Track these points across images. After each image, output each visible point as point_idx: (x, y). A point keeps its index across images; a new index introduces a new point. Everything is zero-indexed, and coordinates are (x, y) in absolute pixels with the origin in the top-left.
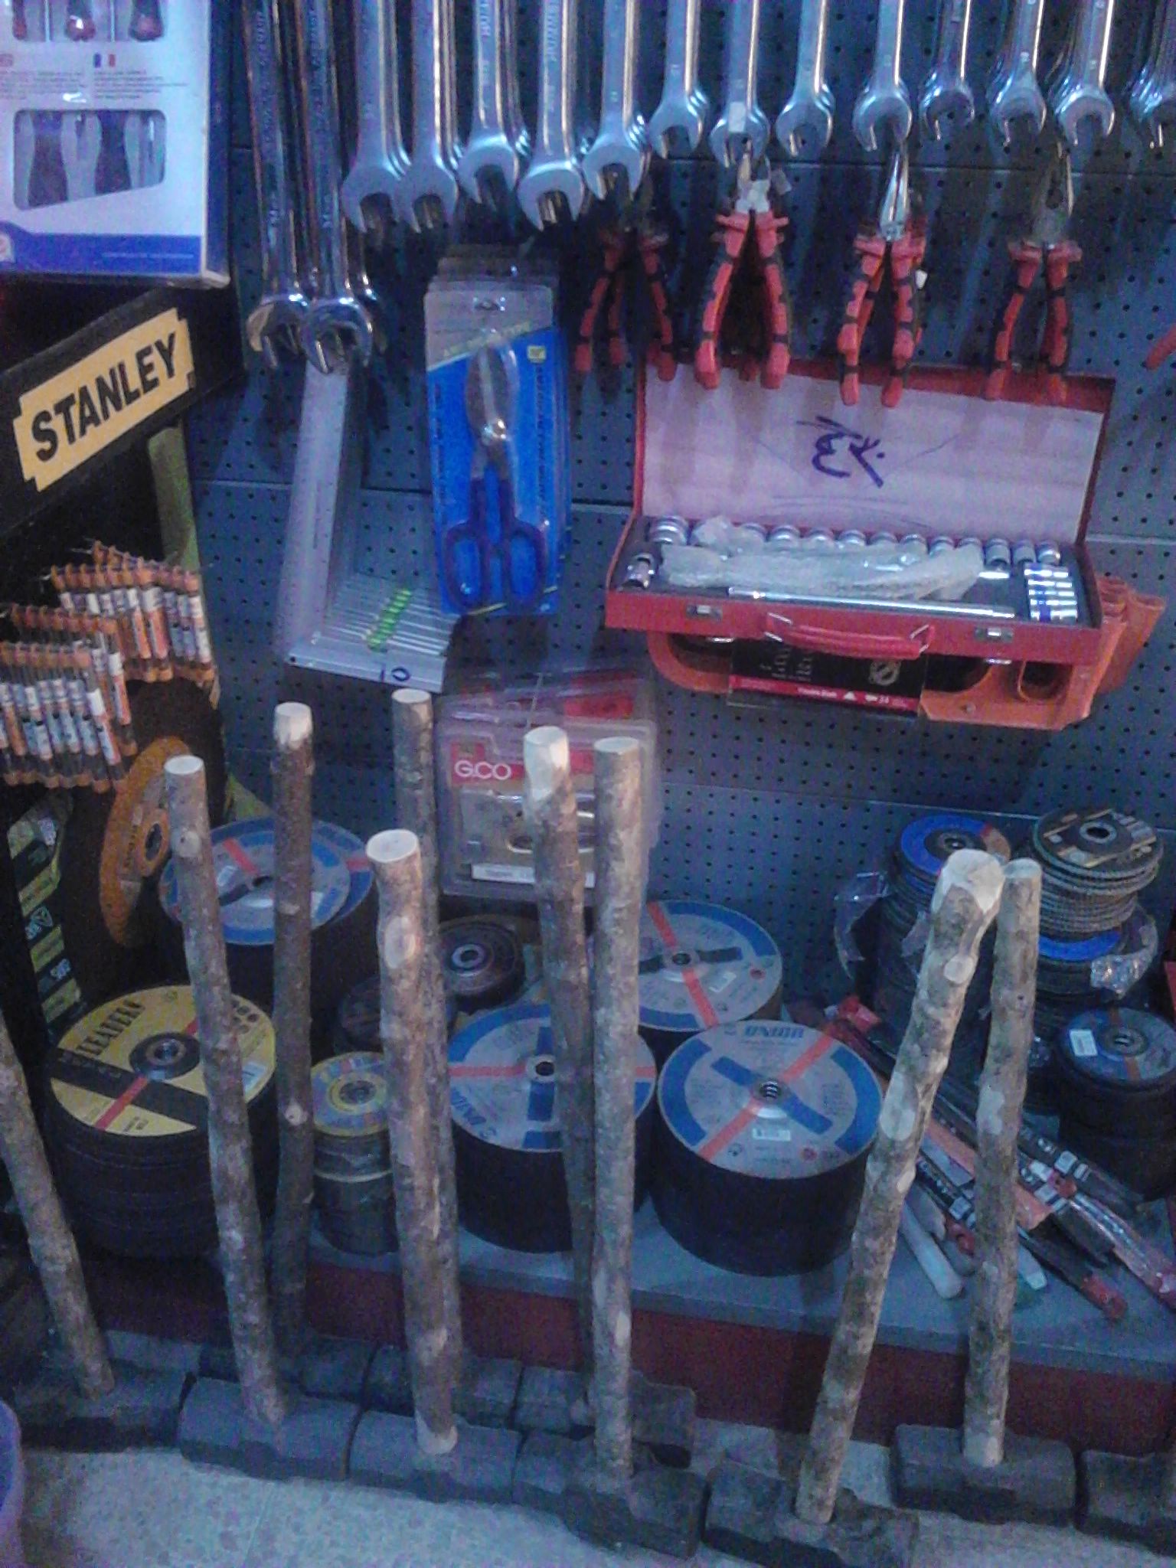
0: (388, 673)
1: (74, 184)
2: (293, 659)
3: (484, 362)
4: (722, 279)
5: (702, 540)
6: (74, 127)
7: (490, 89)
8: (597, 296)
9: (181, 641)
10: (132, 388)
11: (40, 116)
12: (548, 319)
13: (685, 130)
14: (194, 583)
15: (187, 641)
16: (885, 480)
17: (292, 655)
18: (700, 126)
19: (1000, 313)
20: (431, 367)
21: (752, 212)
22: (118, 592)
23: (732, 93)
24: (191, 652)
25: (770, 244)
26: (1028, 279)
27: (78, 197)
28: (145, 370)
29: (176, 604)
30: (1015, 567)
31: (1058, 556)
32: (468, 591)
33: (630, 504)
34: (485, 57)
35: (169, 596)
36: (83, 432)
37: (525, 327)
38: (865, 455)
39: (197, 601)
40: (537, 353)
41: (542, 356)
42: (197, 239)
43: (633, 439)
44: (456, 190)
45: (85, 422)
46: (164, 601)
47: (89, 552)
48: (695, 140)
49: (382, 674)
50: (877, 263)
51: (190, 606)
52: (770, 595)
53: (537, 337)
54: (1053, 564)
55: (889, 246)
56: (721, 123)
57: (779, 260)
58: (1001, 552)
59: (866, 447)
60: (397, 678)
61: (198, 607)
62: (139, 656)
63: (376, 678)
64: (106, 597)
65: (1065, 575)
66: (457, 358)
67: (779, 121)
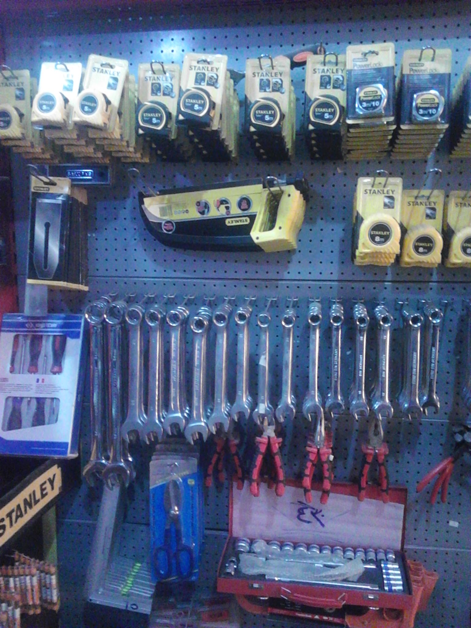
0: (129, 606)
1: (24, 423)
2: (91, 600)
3: (171, 487)
4: (259, 459)
5: (255, 550)
6: (26, 403)
7: (175, 398)
8: (214, 461)
9: (46, 593)
10: (37, 498)
11: (15, 398)
12: (195, 470)
13: (244, 413)
14: (53, 570)
15: (49, 593)
16: (325, 525)
17: (91, 598)
18: (249, 411)
19: (361, 471)
20: (151, 488)
21: (269, 437)
22: (22, 577)
23: (259, 401)
24: (49, 597)
25: (276, 448)
26: (370, 459)
27: (25, 427)
28: (42, 490)
29: (45, 578)
30: (377, 562)
31: (394, 557)
32: (162, 572)
33: (227, 531)
34: (174, 388)
35: (43, 574)
36: (16, 521)
37: (187, 472)
38: (317, 515)
39: (54, 577)
40: (191, 482)
41: (193, 483)
42: (67, 444)
43: (228, 507)
44: (162, 430)
45: (17, 517)
46: (40, 577)
47: (12, 556)
48: (247, 416)
49: (127, 606)
50: (315, 456)
51: (51, 579)
52: (282, 579)
53: (191, 476)
54: (393, 562)
55: (318, 450)
56: (256, 410)
57: (279, 453)
58: (372, 556)
59: (317, 512)
60: (132, 608)
61: (54, 580)
62: (27, 604)
63: (124, 608)
64: (17, 579)
65: (397, 567)
66: (161, 484)
67: (277, 410)
